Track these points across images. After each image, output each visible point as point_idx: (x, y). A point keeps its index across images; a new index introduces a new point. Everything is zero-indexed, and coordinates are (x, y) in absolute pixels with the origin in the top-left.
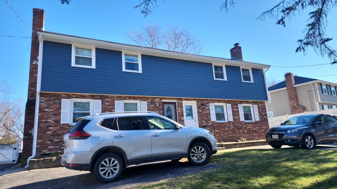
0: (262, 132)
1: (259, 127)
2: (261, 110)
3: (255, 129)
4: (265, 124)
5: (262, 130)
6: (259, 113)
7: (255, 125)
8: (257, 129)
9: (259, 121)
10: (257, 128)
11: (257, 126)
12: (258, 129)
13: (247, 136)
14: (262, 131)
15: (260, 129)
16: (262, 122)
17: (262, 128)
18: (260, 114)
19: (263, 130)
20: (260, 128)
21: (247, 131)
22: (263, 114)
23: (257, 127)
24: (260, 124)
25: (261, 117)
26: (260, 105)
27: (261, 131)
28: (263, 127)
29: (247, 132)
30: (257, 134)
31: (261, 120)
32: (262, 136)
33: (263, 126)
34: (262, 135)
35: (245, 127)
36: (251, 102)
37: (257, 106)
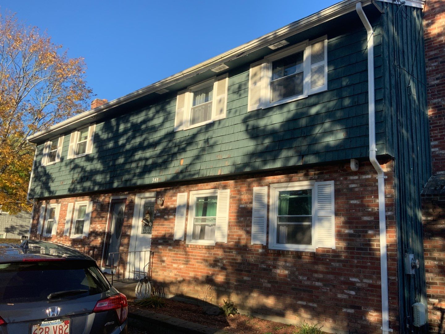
0: (341, 300)
1: (331, 277)
3: (307, 283)
4: (366, 267)
5: (343, 293)
6: (338, 215)
8: (318, 284)
9: (333, 248)
10: (318, 280)
12: (325, 285)
14: (345, 296)
17: (344, 283)
18: (343, 219)
19: (353, 293)
21: (269, 282)
22: (366, 218)
23: (321, 276)
26: (353, 182)
27: (339, 296)
29: (269, 285)
30: (313, 301)
31: (344, 244)
35: (264, 269)
36: (308, 171)
37: (335, 185)
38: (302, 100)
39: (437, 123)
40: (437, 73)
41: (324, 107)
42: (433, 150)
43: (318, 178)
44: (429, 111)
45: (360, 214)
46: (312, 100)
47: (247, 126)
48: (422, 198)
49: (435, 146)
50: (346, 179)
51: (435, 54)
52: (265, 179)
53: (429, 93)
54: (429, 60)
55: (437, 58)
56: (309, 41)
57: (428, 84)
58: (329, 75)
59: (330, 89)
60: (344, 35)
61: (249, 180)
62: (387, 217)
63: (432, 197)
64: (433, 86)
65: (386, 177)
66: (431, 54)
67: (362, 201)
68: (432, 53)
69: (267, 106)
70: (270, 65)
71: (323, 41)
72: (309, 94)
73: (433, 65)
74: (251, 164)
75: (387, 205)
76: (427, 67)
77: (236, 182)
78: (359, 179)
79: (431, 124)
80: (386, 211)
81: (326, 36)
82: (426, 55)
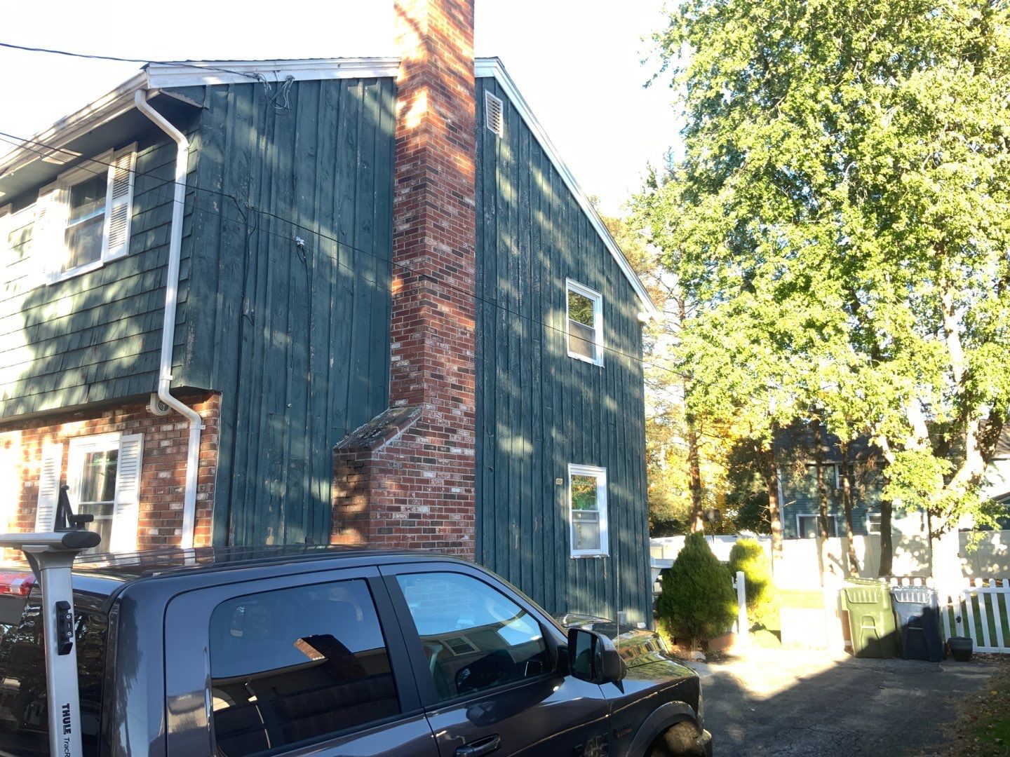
22: (174, 507)
36: (114, 415)
37: (145, 442)
38: (97, 272)
39: (401, 307)
40: (408, 210)
41: (122, 287)
42: (393, 359)
43: (126, 428)
44: (395, 284)
45: (168, 498)
46: (109, 273)
47: (28, 318)
48: (336, 455)
49: (397, 352)
50: (158, 431)
51: (408, 171)
52: (60, 429)
53: (395, 248)
54: (400, 182)
55: (409, 178)
56: (115, 150)
57: (395, 231)
58: (133, 223)
59: (132, 254)
60: (154, 147)
61: (40, 430)
62: (198, 504)
63: (349, 454)
64: (401, 234)
65: (203, 427)
66: (403, 170)
67: (173, 474)
68: (404, 168)
69: (56, 279)
70: (66, 193)
71: (130, 153)
72: (106, 261)
73: (403, 192)
74: (26, 399)
75: (199, 481)
76: (395, 195)
77: (24, 434)
78: (173, 430)
79: (395, 309)
80: (197, 492)
81: (134, 144)
82: (396, 171)
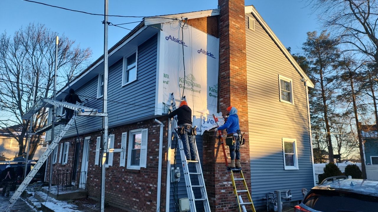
1: (144, 184)
2: (154, 140)
3: (137, 188)
5: (147, 193)
6: (148, 148)
7: (137, 178)
8: (140, 188)
9: (145, 167)
10: (140, 186)
11: (140, 181)
12: (142, 189)
13: (123, 199)
15: (145, 189)
16: (152, 173)
18: (150, 150)
19: (150, 193)
20: (145, 187)
21: (125, 188)
23: (141, 184)
24: (146, 177)
25: (151, 157)
27: (146, 195)
28: (151, 185)
30: (137, 198)
31: (149, 165)
32: (145, 207)
33: (151, 183)
34: (145, 204)
37: (148, 131)
39: (223, 87)
40: (224, 56)
43: (143, 127)
45: (155, 147)
49: (222, 102)
50: (152, 127)
52: (126, 128)
54: (221, 48)
55: (224, 46)
62: (163, 149)
65: (164, 126)
66: (222, 44)
67: (156, 140)
73: (222, 51)
75: (163, 142)
78: (156, 127)
